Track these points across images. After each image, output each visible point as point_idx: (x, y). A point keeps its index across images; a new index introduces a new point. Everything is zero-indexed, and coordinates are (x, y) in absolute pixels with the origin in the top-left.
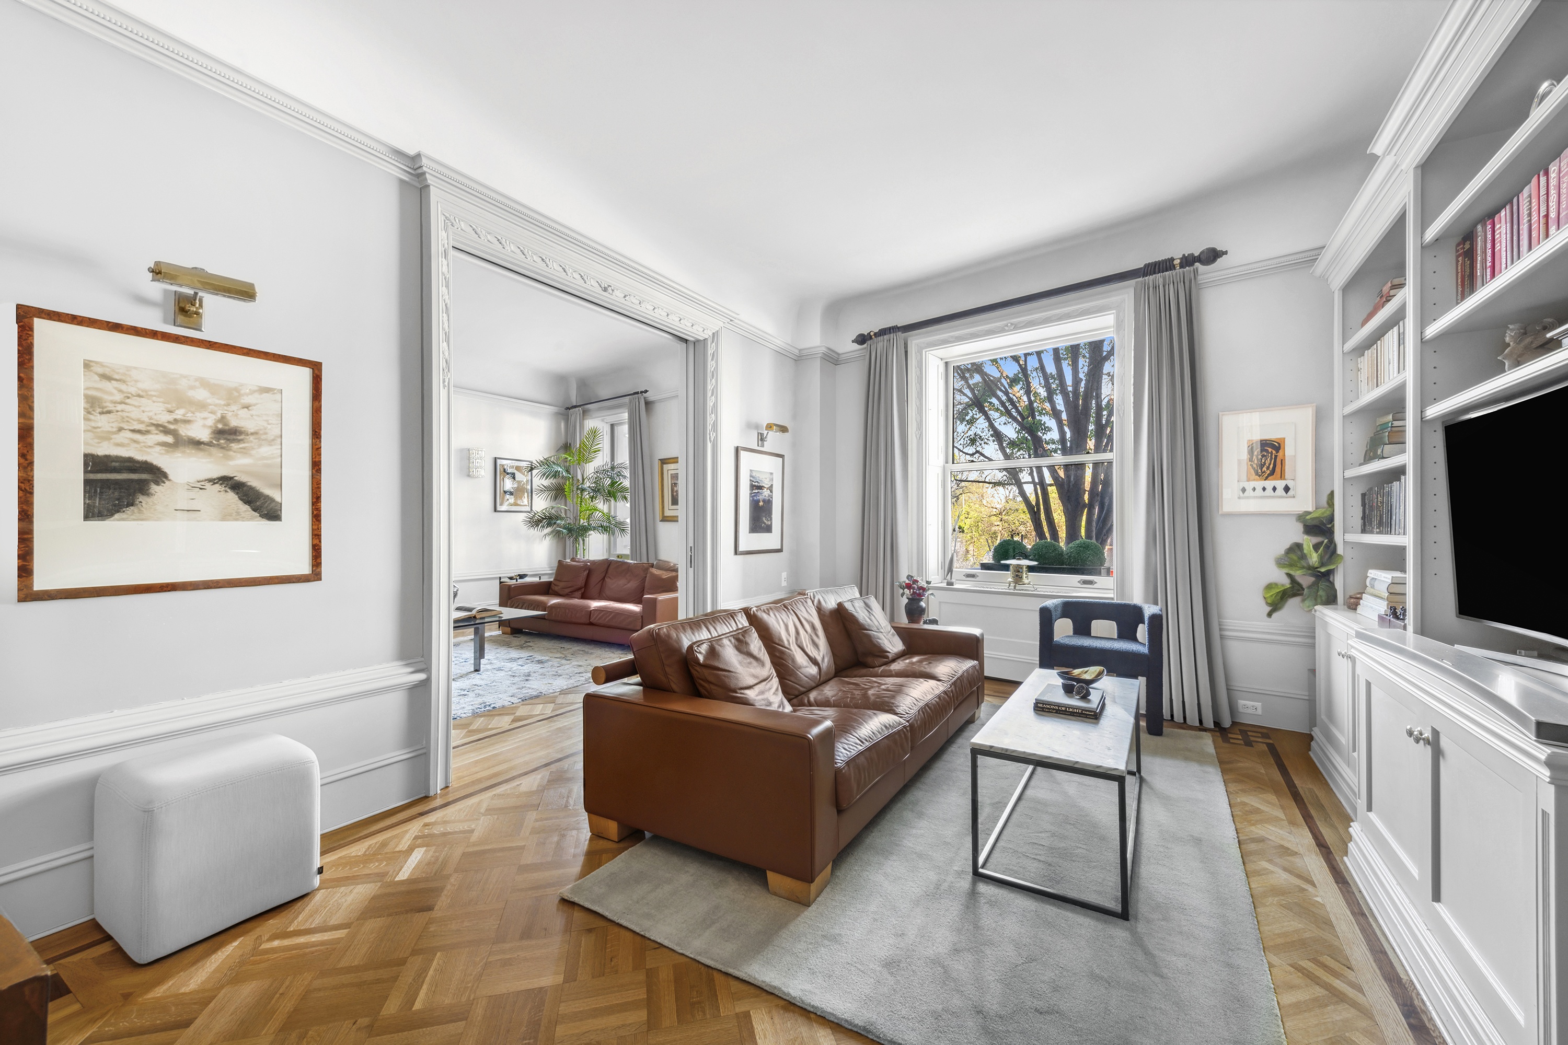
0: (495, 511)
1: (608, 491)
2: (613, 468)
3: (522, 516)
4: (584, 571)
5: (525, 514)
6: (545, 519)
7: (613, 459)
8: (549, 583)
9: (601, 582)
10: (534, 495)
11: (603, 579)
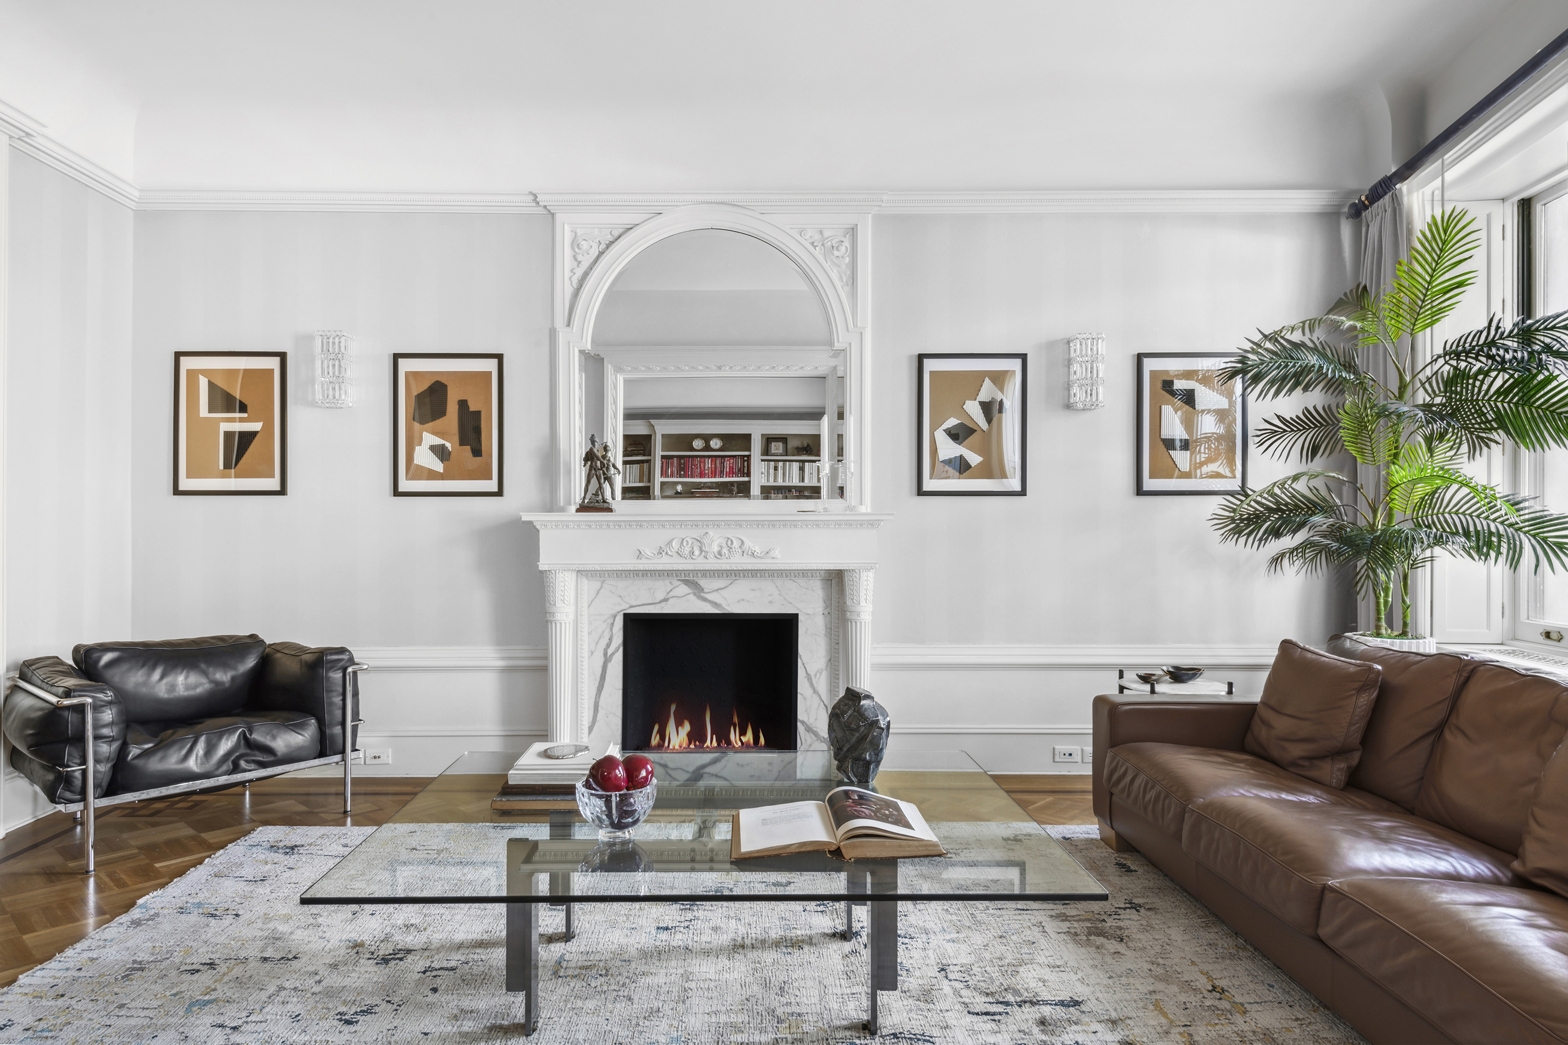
0: (1138, 494)
1: (1498, 413)
2: (1525, 335)
3: (1214, 505)
4: (1360, 690)
5: (1220, 500)
6: (1274, 511)
7: (1526, 302)
8: (1250, 709)
9: (1430, 740)
10: (1252, 447)
11: (1438, 731)
